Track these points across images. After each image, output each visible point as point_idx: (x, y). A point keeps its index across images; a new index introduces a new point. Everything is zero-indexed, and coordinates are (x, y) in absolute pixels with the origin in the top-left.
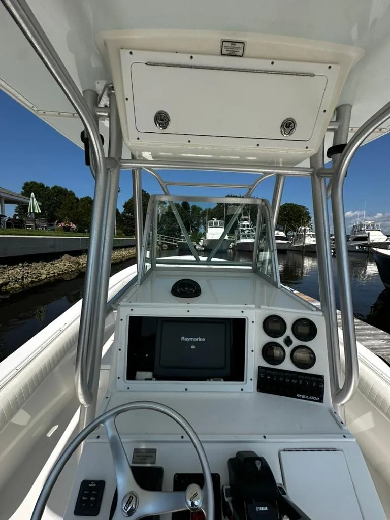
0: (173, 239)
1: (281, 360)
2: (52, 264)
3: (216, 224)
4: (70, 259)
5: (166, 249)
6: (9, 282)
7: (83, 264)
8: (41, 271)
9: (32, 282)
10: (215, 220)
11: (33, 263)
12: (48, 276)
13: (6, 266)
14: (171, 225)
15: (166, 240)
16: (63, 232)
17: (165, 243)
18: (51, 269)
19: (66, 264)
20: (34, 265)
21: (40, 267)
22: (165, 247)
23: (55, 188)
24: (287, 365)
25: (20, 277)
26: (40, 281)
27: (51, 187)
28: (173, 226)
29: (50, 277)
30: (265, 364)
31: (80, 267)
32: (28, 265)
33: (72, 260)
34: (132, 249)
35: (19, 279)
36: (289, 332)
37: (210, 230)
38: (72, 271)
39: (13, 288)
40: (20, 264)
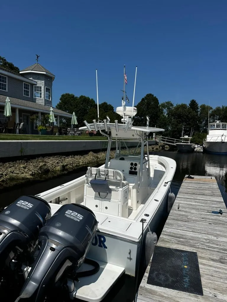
0: (174, 140)
1: (132, 169)
2: (84, 157)
3: (218, 126)
4: (93, 154)
5: (167, 149)
6: (68, 164)
7: (100, 158)
8: (80, 161)
9: (77, 166)
10: (218, 122)
11: (76, 156)
12: (83, 164)
13: (65, 156)
14: (176, 125)
15: (167, 141)
16: (89, 137)
17: (167, 144)
18: (84, 160)
19: (91, 157)
20: (76, 157)
21: (79, 158)
22: (167, 148)
23: (82, 97)
24: (133, 170)
25: (71, 163)
26: (79, 165)
27: (79, 96)
28: (178, 127)
29: (84, 164)
30: (130, 170)
31: (98, 160)
32: (73, 157)
33: (94, 155)
34: (134, 149)
35: (71, 164)
36: (134, 165)
37: (211, 132)
38: (94, 162)
39: (69, 168)
40: (70, 156)
